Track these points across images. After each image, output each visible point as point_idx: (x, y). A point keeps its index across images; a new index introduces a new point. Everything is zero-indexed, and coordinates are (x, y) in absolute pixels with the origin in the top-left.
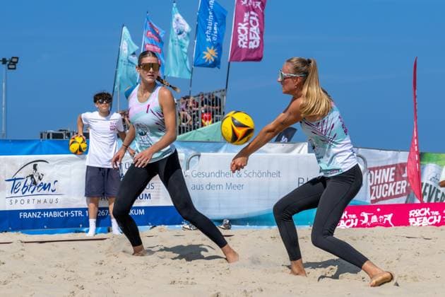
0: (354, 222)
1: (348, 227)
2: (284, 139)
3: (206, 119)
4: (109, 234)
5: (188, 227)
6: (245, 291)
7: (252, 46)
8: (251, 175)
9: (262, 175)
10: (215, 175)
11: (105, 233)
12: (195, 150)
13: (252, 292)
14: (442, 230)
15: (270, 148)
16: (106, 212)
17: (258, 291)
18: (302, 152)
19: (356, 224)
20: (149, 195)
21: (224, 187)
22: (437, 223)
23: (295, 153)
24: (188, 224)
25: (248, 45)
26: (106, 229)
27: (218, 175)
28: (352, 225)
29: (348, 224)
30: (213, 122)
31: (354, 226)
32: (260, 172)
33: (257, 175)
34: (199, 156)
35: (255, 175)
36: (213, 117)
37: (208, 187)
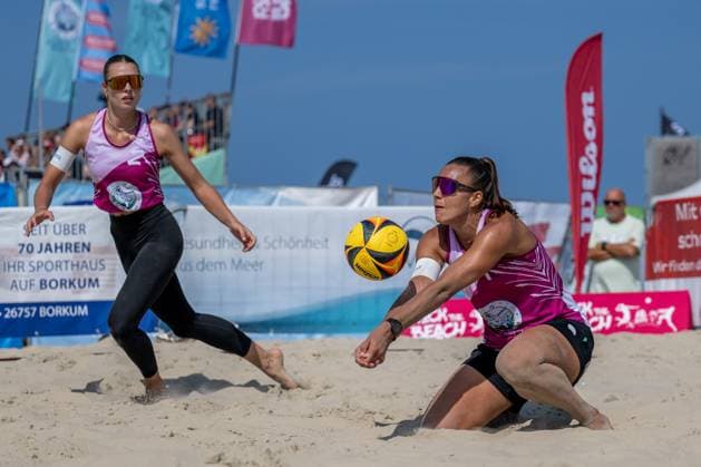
0: (460, 327)
1: (448, 336)
2: (336, 181)
3: (196, 146)
4: (25, 349)
5: (165, 336)
6: (268, 451)
7: (276, 16)
8: (276, 244)
9: (296, 244)
10: (212, 245)
11: (19, 347)
12: (177, 200)
13: (280, 452)
14: (613, 341)
15: (311, 197)
16: (18, 312)
17: (291, 450)
18: (366, 205)
19: (462, 330)
20: (97, 280)
21: (229, 266)
22: (604, 329)
23: (354, 205)
24: (166, 331)
25: (269, 13)
26: (19, 340)
27: (217, 244)
28: (454, 333)
29: (449, 330)
30: (209, 151)
31: (458, 335)
32: (291, 239)
33: (287, 245)
34: (185, 211)
35: (283, 244)
36: (209, 141)
37: (200, 266)
